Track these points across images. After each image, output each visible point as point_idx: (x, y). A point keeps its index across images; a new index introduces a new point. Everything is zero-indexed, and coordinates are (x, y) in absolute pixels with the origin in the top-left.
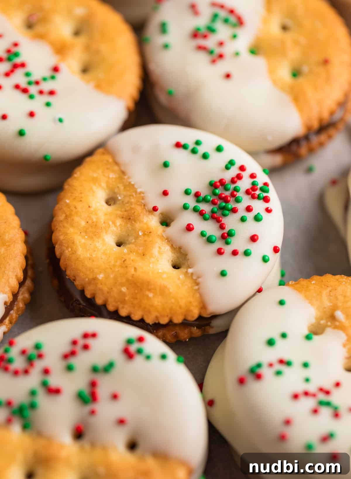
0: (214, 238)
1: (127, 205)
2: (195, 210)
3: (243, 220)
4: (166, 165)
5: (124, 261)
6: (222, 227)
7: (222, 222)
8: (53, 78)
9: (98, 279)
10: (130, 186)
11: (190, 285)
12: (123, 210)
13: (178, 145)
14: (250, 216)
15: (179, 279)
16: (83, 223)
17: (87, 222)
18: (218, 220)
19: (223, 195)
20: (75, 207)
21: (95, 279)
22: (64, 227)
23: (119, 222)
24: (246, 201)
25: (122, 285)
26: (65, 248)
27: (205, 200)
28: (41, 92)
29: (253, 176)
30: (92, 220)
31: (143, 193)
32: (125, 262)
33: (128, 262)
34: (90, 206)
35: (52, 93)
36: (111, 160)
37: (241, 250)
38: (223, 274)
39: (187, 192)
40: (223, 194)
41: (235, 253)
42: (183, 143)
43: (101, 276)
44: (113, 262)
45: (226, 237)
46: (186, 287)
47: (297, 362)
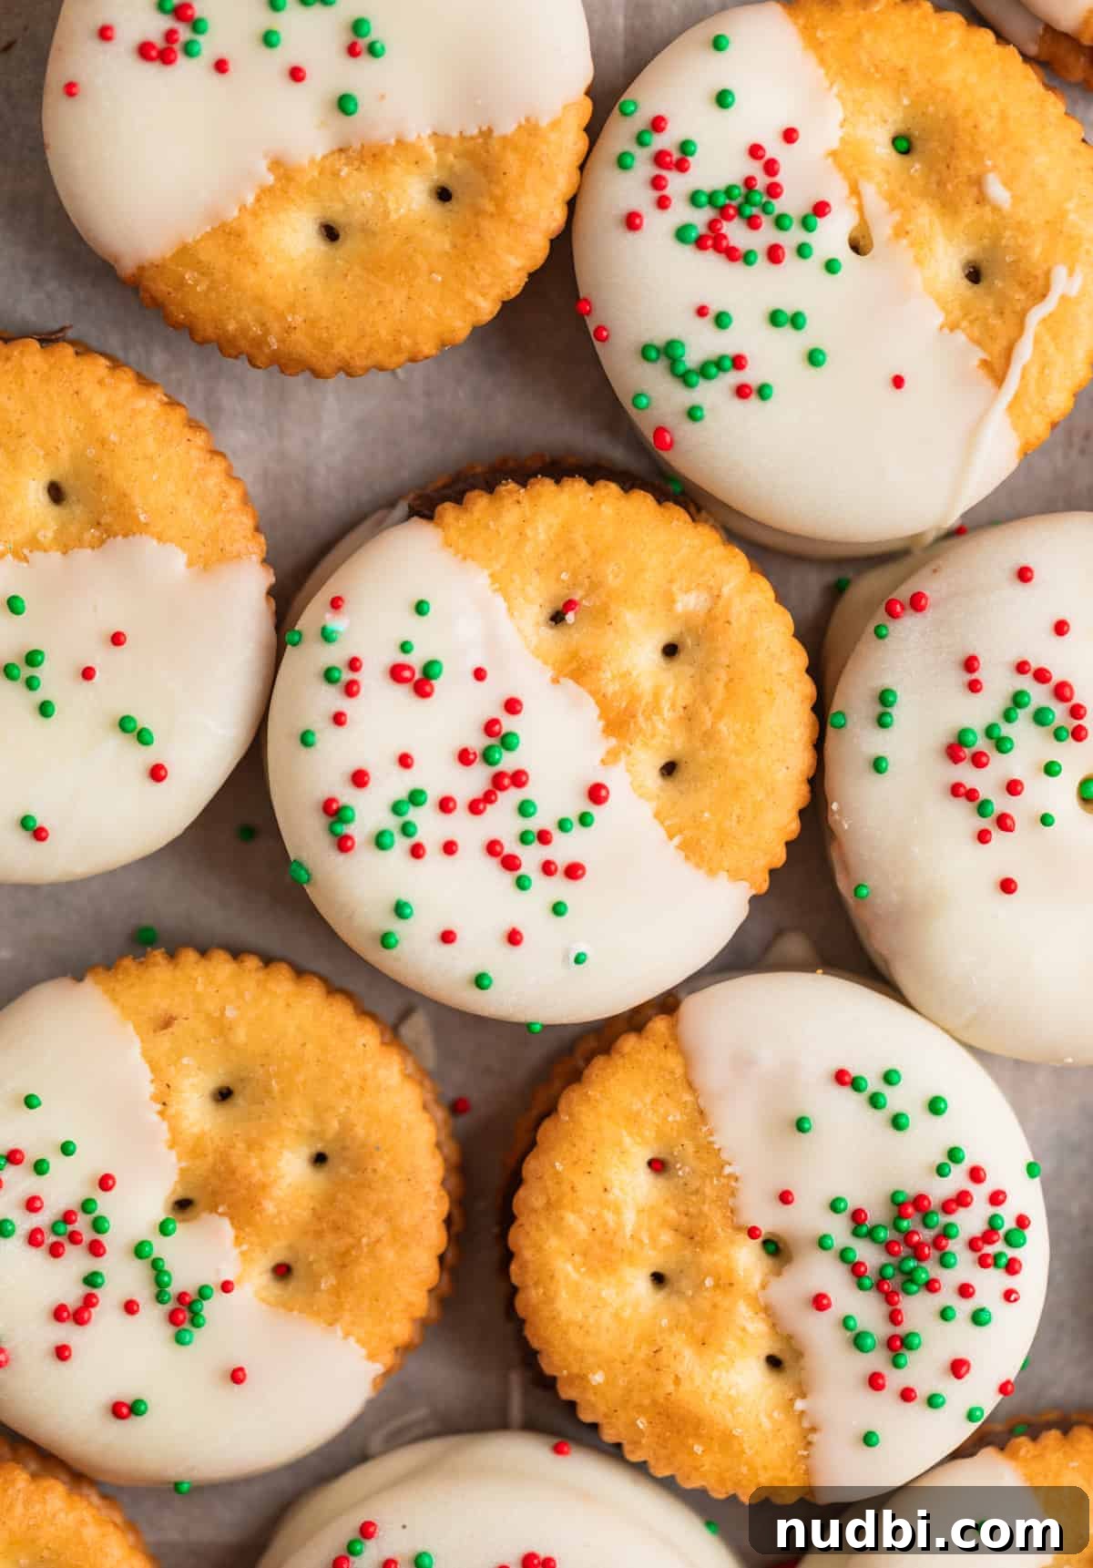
0: (869, 1341)
1: (694, 1198)
2: (843, 1255)
3: (944, 1314)
4: (800, 1125)
5: (656, 1352)
6: (895, 1317)
7: (898, 1307)
8: (584, 820)
9: (588, 1381)
10: (709, 1151)
11: (790, 1441)
12: (682, 1208)
13: (841, 1077)
14: (964, 1308)
15: (770, 1417)
16: (583, 1229)
17: (594, 1230)
18: (890, 1298)
19: (916, 1238)
20: (572, 1188)
21: (583, 1378)
22: (539, 1228)
23: (666, 1237)
24: (964, 1267)
25: (641, 1409)
26: (530, 1283)
27: (871, 1235)
28: (547, 869)
29: (996, 1198)
30: (605, 1224)
31: (737, 1179)
32: (657, 1355)
33: (665, 1357)
34: (608, 1189)
35: (574, 872)
36: (679, 1071)
37: (922, 1391)
38: (868, 1439)
39: (834, 1206)
40: (917, 1233)
41: (907, 1395)
42: (854, 1072)
43: (598, 1378)
44: (630, 1349)
45: (898, 1345)
46: (783, 1444)
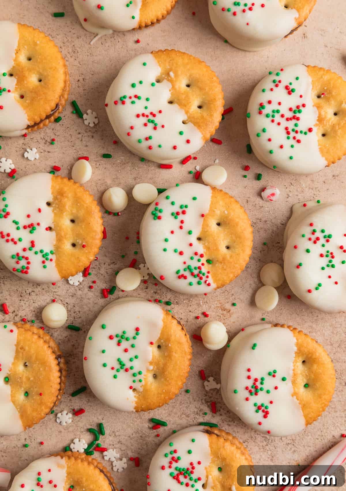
8: (305, 133)
28: (294, 138)
35: (299, 141)
47: (143, 97)
